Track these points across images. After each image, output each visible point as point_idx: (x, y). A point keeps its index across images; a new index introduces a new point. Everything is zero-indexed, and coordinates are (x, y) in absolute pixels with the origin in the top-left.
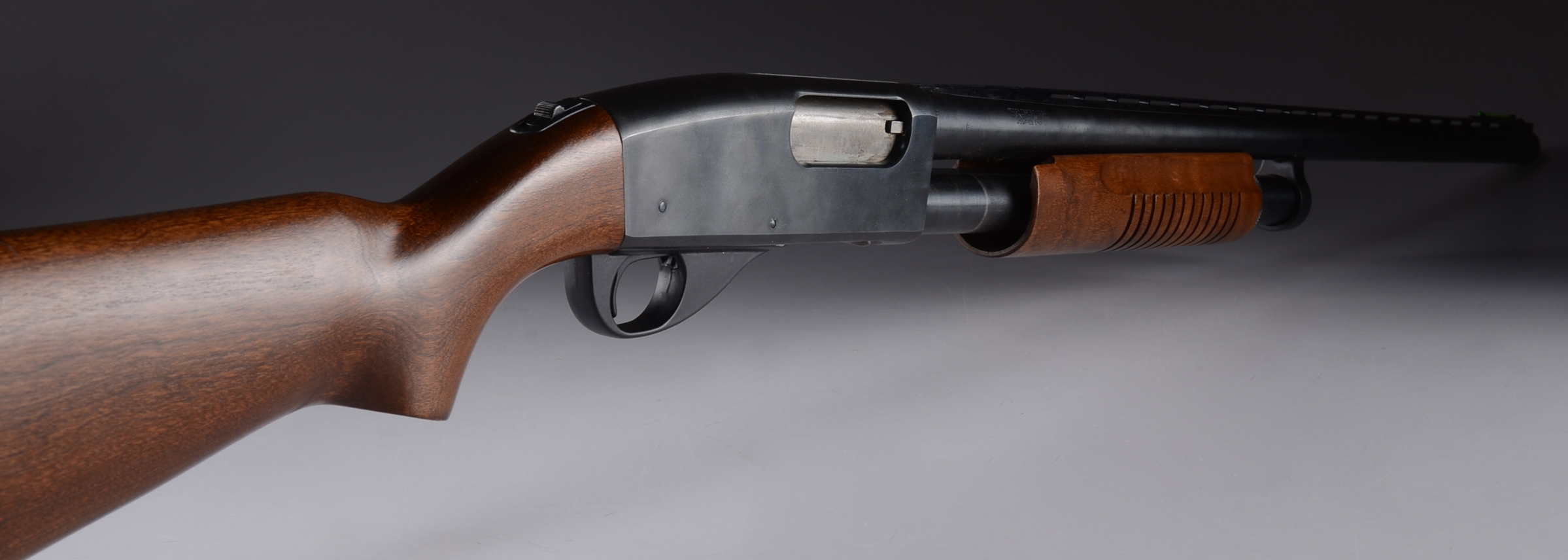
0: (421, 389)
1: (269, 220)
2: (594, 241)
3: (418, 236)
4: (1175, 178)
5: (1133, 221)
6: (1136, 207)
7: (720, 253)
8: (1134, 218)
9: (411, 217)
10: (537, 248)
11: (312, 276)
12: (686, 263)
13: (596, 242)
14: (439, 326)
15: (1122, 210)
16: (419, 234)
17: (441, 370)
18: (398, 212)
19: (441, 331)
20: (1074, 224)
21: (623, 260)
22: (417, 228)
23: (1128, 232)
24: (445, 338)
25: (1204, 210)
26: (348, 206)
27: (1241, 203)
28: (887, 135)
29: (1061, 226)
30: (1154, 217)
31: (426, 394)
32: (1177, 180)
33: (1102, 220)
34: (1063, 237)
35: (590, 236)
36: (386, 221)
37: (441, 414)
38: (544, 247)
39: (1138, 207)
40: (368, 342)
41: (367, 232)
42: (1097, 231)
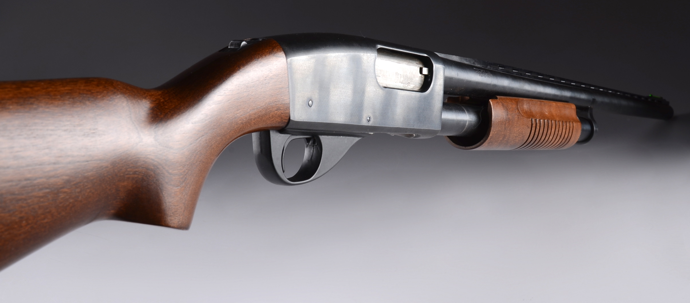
0: (172, 208)
1: (66, 90)
2: (273, 119)
3: (166, 108)
4: (546, 112)
5: (532, 132)
6: (533, 125)
7: (340, 137)
8: (532, 131)
9: (161, 97)
10: (240, 120)
11: (97, 129)
12: (322, 142)
13: (273, 120)
14: (182, 167)
15: (528, 126)
16: (166, 107)
17: (184, 196)
18: (153, 93)
19: (183, 170)
20: (508, 132)
21: (288, 137)
22: (165, 103)
23: (530, 138)
24: (186, 175)
25: (560, 129)
26: (120, 86)
27: (574, 127)
28: (420, 75)
29: (502, 133)
30: (540, 131)
31: (175, 212)
32: (547, 114)
33: (519, 131)
34: (503, 139)
35: (270, 116)
36: (145, 98)
37: (184, 227)
38: (244, 121)
39: (534, 125)
40: (136, 176)
41: (133, 103)
42: (517, 136)
